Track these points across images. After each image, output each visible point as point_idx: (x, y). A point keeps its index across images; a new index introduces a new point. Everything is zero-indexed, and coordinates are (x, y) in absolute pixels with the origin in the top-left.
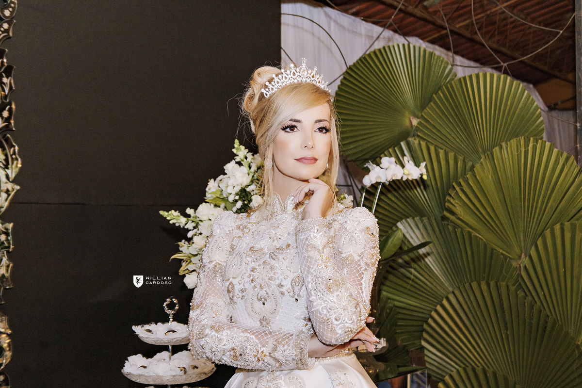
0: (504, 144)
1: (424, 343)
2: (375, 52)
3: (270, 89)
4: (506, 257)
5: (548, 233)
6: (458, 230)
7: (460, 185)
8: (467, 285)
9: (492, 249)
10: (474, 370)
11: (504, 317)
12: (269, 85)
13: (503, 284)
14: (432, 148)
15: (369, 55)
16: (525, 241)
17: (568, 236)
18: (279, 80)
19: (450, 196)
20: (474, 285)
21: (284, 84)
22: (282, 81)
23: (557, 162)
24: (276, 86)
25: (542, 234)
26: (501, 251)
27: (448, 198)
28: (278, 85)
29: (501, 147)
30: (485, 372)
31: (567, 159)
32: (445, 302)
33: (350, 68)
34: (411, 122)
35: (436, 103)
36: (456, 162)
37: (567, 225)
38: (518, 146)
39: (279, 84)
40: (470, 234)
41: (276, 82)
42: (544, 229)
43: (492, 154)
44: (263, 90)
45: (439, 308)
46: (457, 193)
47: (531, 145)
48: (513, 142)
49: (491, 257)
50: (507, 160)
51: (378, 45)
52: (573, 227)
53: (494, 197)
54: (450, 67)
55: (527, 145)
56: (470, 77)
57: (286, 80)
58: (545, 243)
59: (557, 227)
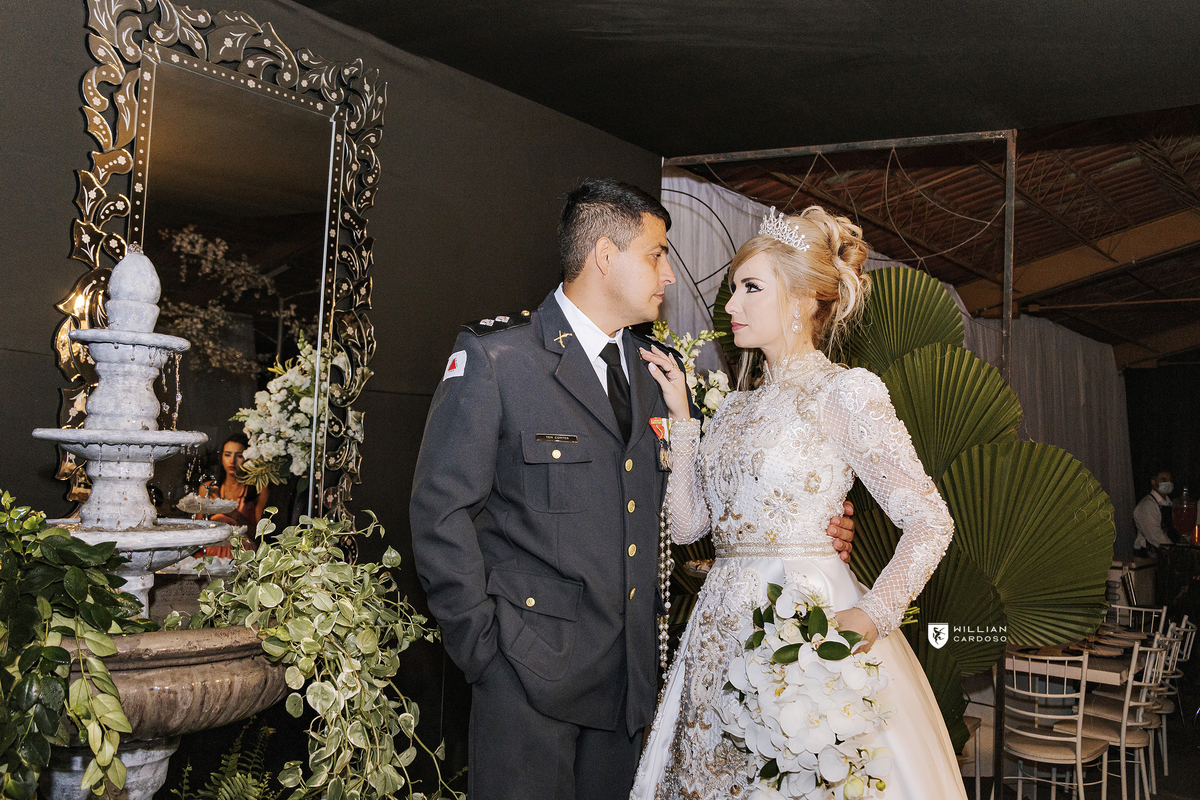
0: (916, 350)
5: (964, 455)
8: (866, 513)
16: (936, 464)
17: (987, 460)
25: (957, 455)
29: (913, 354)
31: (990, 370)
37: (987, 447)
38: (934, 353)
42: (960, 451)
43: (902, 360)
47: (948, 353)
48: (928, 349)
50: (920, 370)
52: (994, 450)
55: (943, 353)
56: (881, 271)
58: (960, 465)
59: (975, 449)
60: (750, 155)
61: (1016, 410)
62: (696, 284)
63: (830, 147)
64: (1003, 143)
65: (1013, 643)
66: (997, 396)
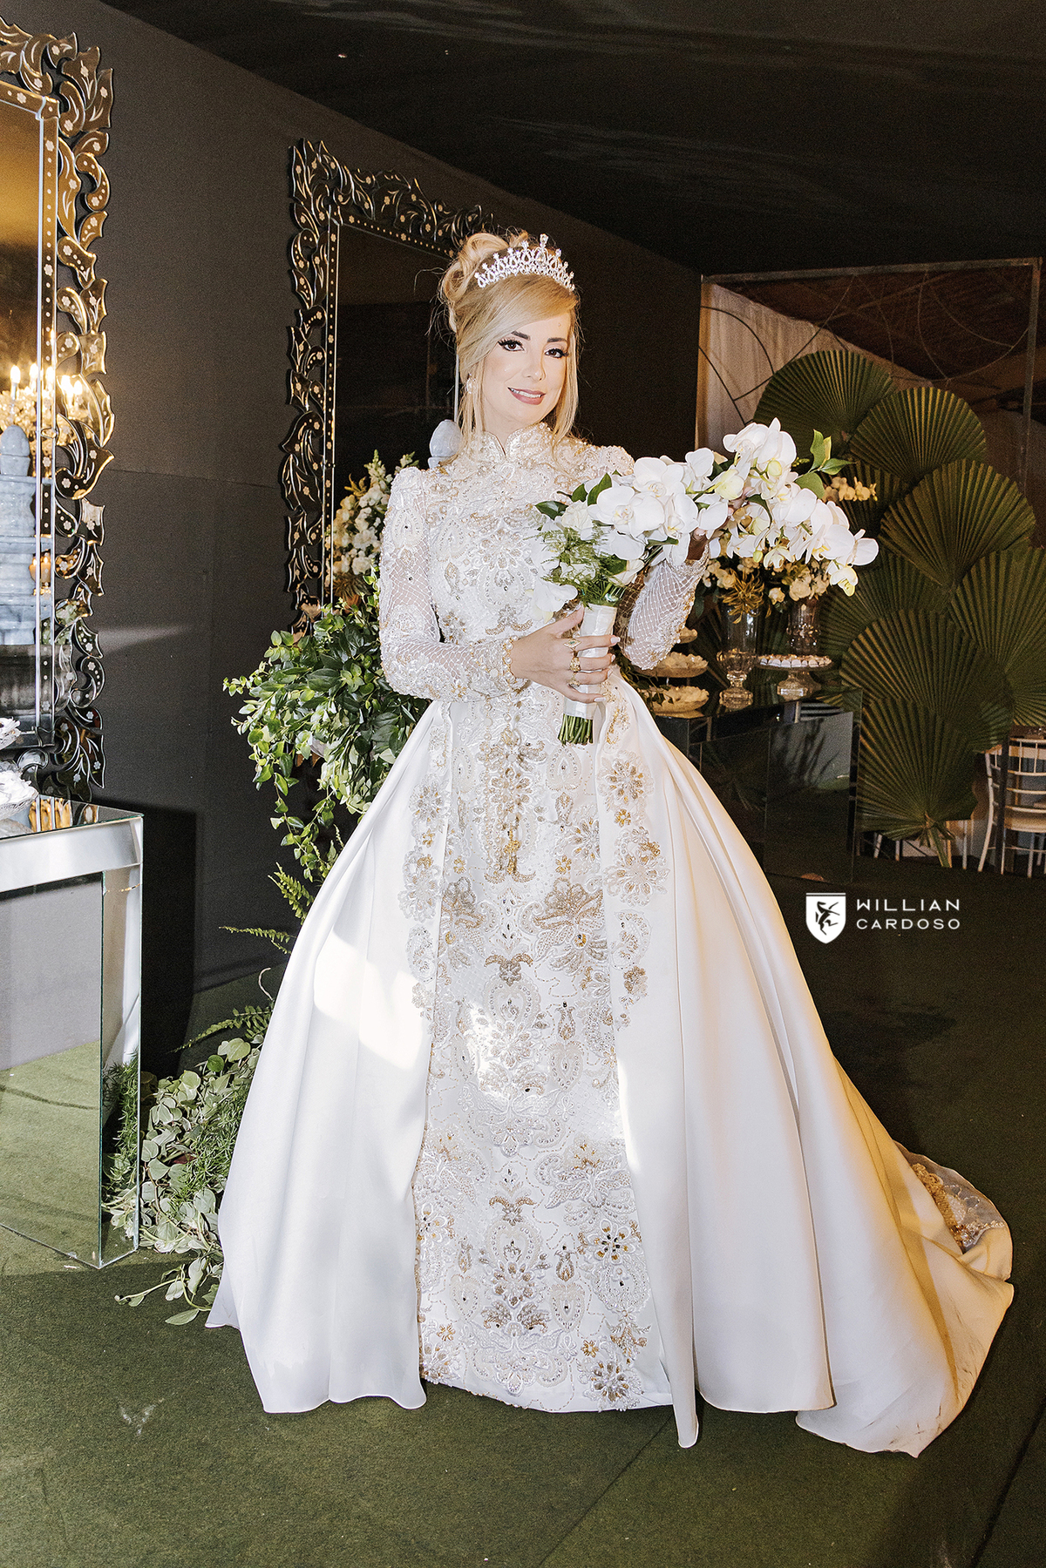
0: (944, 467)
1: (842, 674)
2: (806, 357)
3: (489, 276)
4: (936, 585)
5: (982, 561)
6: (890, 556)
7: (896, 507)
8: (894, 615)
9: (924, 577)
10: (893, 701)
11: (929, 648)
12: (488, 269)
13: (932, 613)
14: (868, 467)
15: (800, 360)
17: (1003, 565)
18: (503, 265)
19: (886, 519)
20: (901, 613)
21: (509, 273)
22: (508, 266)
23: (998, 486)
24: (497, 273)
25: (977, 561)
26: (932, 578)
27: (882, 520)
28: (500, 271)
29: (941, 470)
30: (905, 703)
31: (1009, 485)
32: (868, 631)
33: (777, 373)
34: (842, 437)
35: (873, 419)
36: (892, 483)
37: (1004, 554)
38: (959, 469)
39: (503, 272)
40: (902, 558)
41: (498, 267)
42: (980, 556)
43: (932, 477)
44: (477, 275)
45: (861, 637)
46: (892, 518)
47: (973, 469)
48: (953, 466)
49: (922, 584)
50: (947, 484)
51: (813, 349)
52: (1010, 554)
53: (930, 524)
54: (889, 379)
55: (968, 468)
56: (912, 391)
57: (513, 267)
58: (978, 571)
59: (993, 555)
60: (788, 274)
61: (1031, 520)
62: (733, 401)
63: (867, 269)
64: (1030, 269)
65: (1018, 724)
66: (1013, 509)
